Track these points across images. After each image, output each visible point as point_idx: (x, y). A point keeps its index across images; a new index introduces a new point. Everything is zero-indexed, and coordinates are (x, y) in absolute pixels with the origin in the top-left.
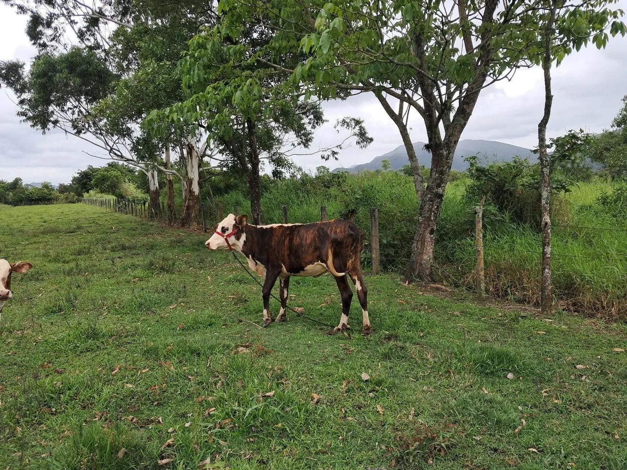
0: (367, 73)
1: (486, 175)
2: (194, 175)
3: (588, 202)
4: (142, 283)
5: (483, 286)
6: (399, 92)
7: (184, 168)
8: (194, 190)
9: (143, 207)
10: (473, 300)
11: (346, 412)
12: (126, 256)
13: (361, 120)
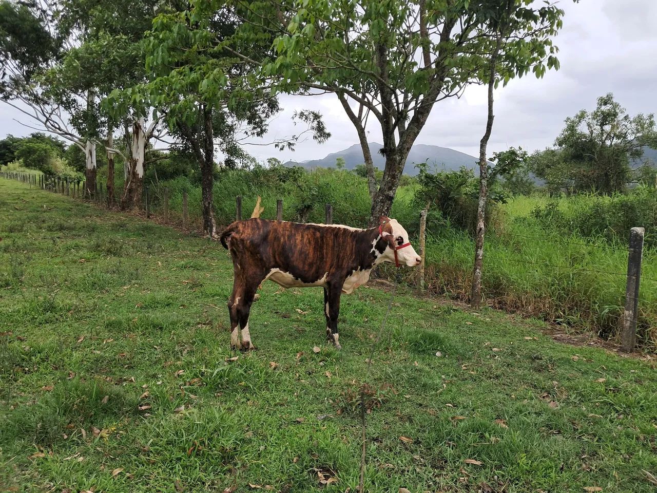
0: (333, 75)
1: (434, 182)
2: (139, 157)
3: (523, 215)
4: (89, 263)
5: (422, 282)
6: (360, 96)
7: (128, 148)
8: (138, 172)
9: (76, 186)
10: (413, 295)
11: (300, 376)
12: (66, 237)
13: (320, 115)
